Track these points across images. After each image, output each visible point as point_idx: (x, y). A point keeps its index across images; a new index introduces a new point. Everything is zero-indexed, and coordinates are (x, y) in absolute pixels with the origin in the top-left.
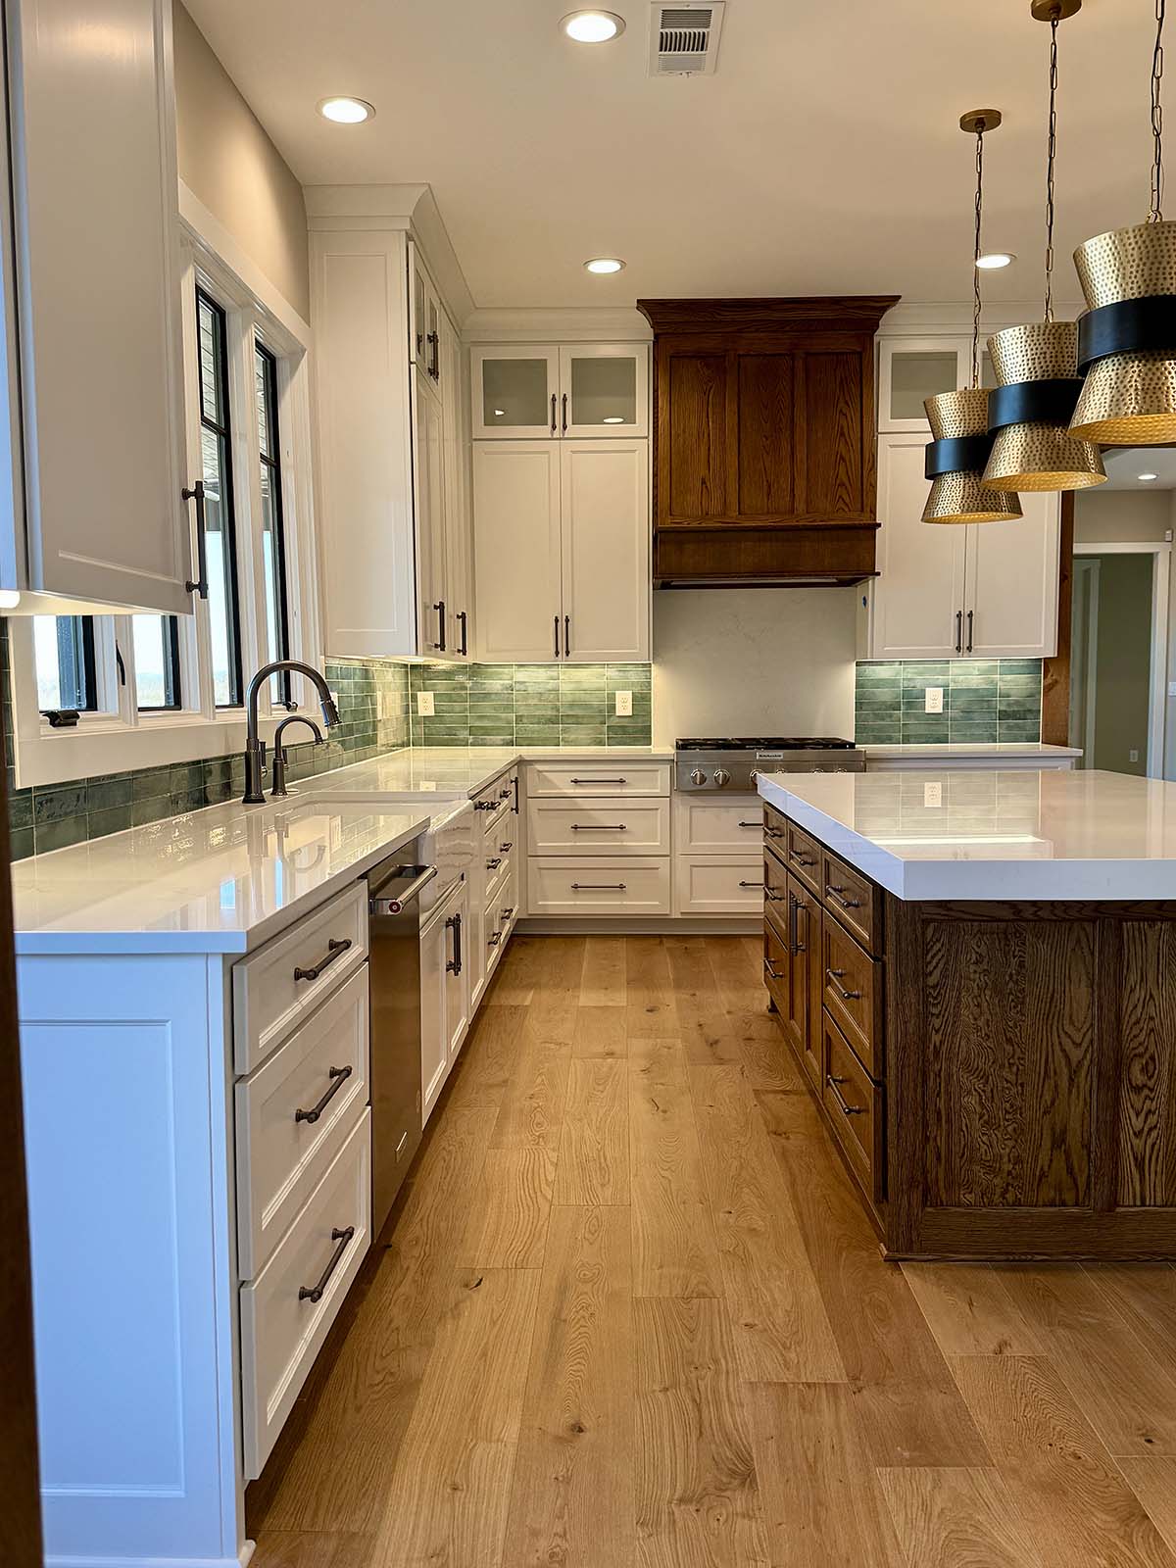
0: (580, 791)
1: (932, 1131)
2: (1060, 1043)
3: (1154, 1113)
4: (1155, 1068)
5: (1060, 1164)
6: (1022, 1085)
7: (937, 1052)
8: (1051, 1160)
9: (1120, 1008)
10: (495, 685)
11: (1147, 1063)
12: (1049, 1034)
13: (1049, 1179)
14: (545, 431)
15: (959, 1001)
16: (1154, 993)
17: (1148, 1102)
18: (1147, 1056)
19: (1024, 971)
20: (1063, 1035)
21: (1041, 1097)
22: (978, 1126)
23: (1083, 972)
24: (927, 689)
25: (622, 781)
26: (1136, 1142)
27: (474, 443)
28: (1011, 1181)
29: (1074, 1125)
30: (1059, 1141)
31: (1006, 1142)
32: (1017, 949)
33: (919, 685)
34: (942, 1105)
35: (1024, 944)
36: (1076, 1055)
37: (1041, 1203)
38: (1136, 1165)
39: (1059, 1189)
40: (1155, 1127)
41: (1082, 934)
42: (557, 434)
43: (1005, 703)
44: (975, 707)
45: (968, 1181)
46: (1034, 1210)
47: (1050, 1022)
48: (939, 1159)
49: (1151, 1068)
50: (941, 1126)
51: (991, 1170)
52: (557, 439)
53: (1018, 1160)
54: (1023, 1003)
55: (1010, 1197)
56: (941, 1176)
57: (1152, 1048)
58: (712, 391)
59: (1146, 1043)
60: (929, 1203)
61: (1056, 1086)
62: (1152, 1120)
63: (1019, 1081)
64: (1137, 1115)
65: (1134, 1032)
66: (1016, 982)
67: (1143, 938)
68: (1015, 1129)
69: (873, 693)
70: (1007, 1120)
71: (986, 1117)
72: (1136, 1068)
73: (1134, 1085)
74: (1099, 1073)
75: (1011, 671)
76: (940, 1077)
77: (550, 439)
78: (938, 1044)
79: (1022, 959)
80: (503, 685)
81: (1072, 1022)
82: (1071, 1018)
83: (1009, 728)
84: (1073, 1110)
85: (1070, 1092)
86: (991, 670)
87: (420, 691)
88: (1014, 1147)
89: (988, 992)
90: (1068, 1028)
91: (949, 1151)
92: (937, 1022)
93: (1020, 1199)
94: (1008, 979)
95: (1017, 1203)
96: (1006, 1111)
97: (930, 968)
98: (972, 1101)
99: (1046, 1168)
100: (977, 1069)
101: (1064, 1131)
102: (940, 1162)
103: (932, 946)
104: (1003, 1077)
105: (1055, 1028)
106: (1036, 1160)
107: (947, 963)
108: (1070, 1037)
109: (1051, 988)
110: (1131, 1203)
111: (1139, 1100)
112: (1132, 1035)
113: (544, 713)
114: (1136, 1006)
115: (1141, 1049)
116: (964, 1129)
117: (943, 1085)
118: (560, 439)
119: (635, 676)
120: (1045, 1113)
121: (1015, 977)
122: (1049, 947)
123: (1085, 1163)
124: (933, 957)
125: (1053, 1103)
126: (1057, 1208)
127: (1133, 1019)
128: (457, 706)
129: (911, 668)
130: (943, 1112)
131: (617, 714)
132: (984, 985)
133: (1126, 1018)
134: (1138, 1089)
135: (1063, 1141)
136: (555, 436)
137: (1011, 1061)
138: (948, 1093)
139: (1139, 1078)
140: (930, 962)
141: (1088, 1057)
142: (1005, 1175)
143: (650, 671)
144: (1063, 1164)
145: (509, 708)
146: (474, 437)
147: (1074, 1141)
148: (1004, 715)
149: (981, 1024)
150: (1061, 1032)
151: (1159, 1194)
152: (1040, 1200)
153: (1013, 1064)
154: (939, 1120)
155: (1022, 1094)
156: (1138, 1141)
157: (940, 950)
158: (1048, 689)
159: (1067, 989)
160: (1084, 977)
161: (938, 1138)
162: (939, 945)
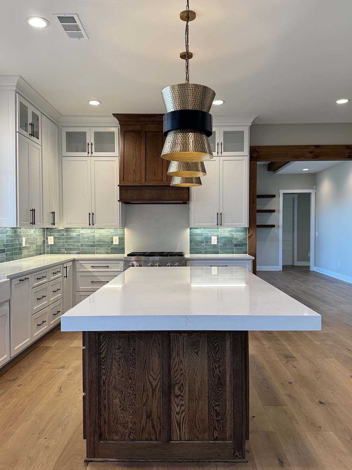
0: (94, 270)
1: (103, 412)
2: (149, 379)
3: (184, 405)
4: (183, 388)
5: (150, 425)
6: (135, 395)
7: (104, 383)
8: (146, 423)
9: (170, 366)
10: (74, 234)
11: (180, 387)
12: (145, 376)
13: (146, 430)
14: (86, 154)
15: (112, 363)
16: (182, 360)
17: (181, 401)
18: (180, 384)
19: (135, 352)
20: (149, 376)
21: (142, 399)
22: (120, 411)
23: (156, 352)
24: (212, 237)
25: (108, 267)
26: (177, 416)
27: (63, 157)
28: (132, 431)
29: (154, 409)
30: (149, 416)
31: (130, 416)
32: (133, 343)
33: (209, 235)
34: (106, 403)
35: (135, 342)
36: (154, 383)
37: (143, 440)
38: (177, 425)
39: (149, 434)
40: (184, 411)
41: (156, 338)
42: (90, 155)
43: (236, 241)
44: (227, 243)
45: (116, 431)
46: (139, 442)
47: (145, 371)
48: (105, 423)
49: (182, 388)
50: (106, 410)
51: (124, 427)
52: (90, 157)
53: (134, 423)
54: (135, 364)
55: (131, 437)
56: (106, 429)
57: (182, 381)
58: (137, 143)
59: (180, 379)
60: (102, 439)
61: (147, 395)
62: (183, 408)
63: (134, 393)
64: (178, 406)
65: (175, 375)
66: (133, 356)
67: (178, 339)
68: (133, 411)
69: (195, 237)
70: (130, 408)
71: (122, 407)
72: (177, 388)
73: (176, 395)
74: (163, 390)
75: (238, 231)
76: (105, 392)
77: (87, 157)
78: (104, 379)
79: (134, 347)
80: (77, 234)
81: (153, 371)
82: (152, 369)
83: (238, 249)
84: (154, 404)
85: (153, 397)
86: (232, 231)
87: (49, 236)
88: (132, 418)
89: (122, 360)
90: (151, 373)
91: (109, 419)
92: (104, 371)
93: (135, 438)
94: (129, 355)
95: (134, 439)
96: (129, 405)
97: (102, 351)
98: (117, 401)
99: (144, 426)
100: (119, 389)
101: (151, 412)
102: (106, 424)
103: (102, 343)
104: (128, 392)
105: (146, 373)
106: (141, 424)
107: (108, 349)
108: (152, 377)
109: (145, 358)
110: (176, 440)
111: (178, 401)
112: (174, 376)
113: (90, 243)
114: (176, 365)
115: (178, 381)
116: (114, 411)
117: (106, 395)
118: (91, 157)
119: (119, 231)
120: (143, 405)
121: (132, 354)
122: (144, 343)
123: (159, 424)
124: (103, 347)
125: (146, 401)
126: (149, 441)
127: (175, 370)
128: (61, 241)
129: (207, 230)
130: (107, 405)
131: (114, 244)
132: (121, 357)
133: (173, 370)
134: (177, 396)
135: (151, 416)
136: (89, 156)
137: (131, 386)
138: (108, 398)
139: (177, 392)
140: (101, 349)
141: (159, 384)
142: (129, 429)
143: (124, 230)
144: (151, 424)
145: (78, 242)
146: (63, 156)
147: (154, 415)
148: (236, 245)
149: (119, 372)
150: (149, 374)
151: (186, 436)
152: (143, 438)
153: (132, 387)
154: (105, 408)
155: (135, 398)
156: (178, 416)
157: (105, 344)
158: (250, 237)
159: (151, 358)
160: (157, 354)
161: (105, 415)
162: (105, 342)
